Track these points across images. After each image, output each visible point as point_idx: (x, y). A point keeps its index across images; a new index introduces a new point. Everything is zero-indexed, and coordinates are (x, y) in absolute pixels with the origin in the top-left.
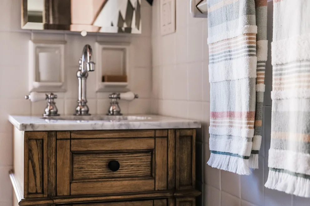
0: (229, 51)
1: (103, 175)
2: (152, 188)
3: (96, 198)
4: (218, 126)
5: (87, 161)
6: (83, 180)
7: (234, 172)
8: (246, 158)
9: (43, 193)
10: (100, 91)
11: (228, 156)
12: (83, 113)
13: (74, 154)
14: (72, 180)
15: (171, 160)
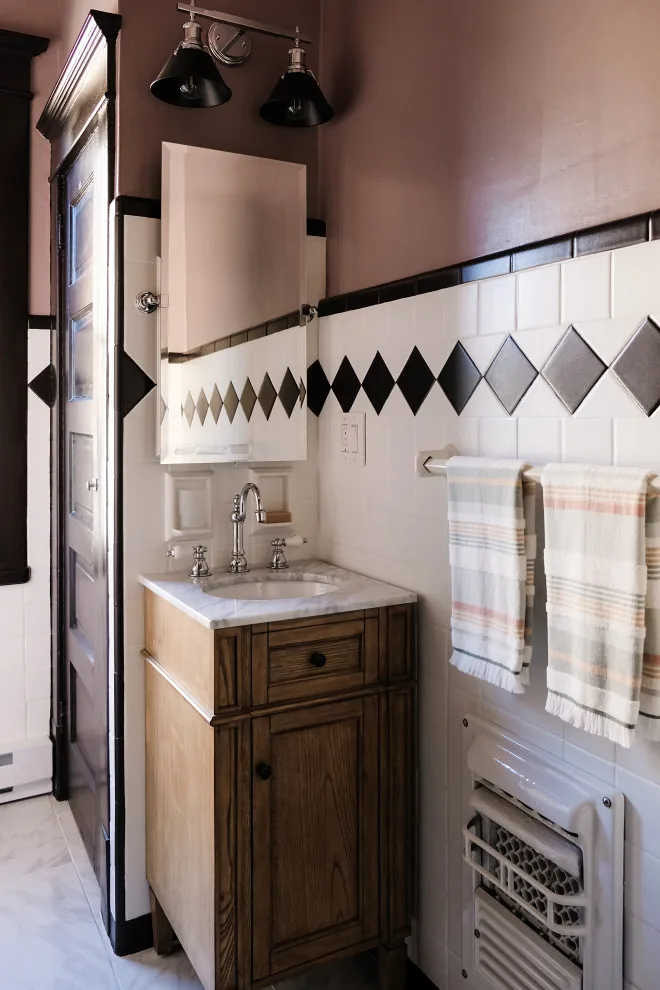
0: (484, 538)
1: (305, 672)
2: (361, 682)
3: (298, 705)
4: (465, 620)
5: (286, 657)
6: (282, 682)
7: (497, 684)
8: (517, 673)
9: (236, 704)
10: (257, 533)
11: (484, 663)
12: (240, 569)
13: (270, 649)
14: (269, 683)
15: (382, 644)
